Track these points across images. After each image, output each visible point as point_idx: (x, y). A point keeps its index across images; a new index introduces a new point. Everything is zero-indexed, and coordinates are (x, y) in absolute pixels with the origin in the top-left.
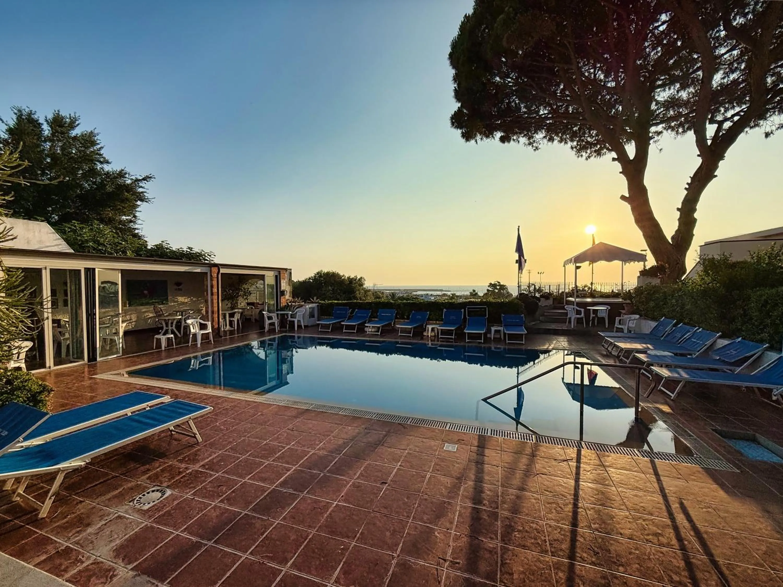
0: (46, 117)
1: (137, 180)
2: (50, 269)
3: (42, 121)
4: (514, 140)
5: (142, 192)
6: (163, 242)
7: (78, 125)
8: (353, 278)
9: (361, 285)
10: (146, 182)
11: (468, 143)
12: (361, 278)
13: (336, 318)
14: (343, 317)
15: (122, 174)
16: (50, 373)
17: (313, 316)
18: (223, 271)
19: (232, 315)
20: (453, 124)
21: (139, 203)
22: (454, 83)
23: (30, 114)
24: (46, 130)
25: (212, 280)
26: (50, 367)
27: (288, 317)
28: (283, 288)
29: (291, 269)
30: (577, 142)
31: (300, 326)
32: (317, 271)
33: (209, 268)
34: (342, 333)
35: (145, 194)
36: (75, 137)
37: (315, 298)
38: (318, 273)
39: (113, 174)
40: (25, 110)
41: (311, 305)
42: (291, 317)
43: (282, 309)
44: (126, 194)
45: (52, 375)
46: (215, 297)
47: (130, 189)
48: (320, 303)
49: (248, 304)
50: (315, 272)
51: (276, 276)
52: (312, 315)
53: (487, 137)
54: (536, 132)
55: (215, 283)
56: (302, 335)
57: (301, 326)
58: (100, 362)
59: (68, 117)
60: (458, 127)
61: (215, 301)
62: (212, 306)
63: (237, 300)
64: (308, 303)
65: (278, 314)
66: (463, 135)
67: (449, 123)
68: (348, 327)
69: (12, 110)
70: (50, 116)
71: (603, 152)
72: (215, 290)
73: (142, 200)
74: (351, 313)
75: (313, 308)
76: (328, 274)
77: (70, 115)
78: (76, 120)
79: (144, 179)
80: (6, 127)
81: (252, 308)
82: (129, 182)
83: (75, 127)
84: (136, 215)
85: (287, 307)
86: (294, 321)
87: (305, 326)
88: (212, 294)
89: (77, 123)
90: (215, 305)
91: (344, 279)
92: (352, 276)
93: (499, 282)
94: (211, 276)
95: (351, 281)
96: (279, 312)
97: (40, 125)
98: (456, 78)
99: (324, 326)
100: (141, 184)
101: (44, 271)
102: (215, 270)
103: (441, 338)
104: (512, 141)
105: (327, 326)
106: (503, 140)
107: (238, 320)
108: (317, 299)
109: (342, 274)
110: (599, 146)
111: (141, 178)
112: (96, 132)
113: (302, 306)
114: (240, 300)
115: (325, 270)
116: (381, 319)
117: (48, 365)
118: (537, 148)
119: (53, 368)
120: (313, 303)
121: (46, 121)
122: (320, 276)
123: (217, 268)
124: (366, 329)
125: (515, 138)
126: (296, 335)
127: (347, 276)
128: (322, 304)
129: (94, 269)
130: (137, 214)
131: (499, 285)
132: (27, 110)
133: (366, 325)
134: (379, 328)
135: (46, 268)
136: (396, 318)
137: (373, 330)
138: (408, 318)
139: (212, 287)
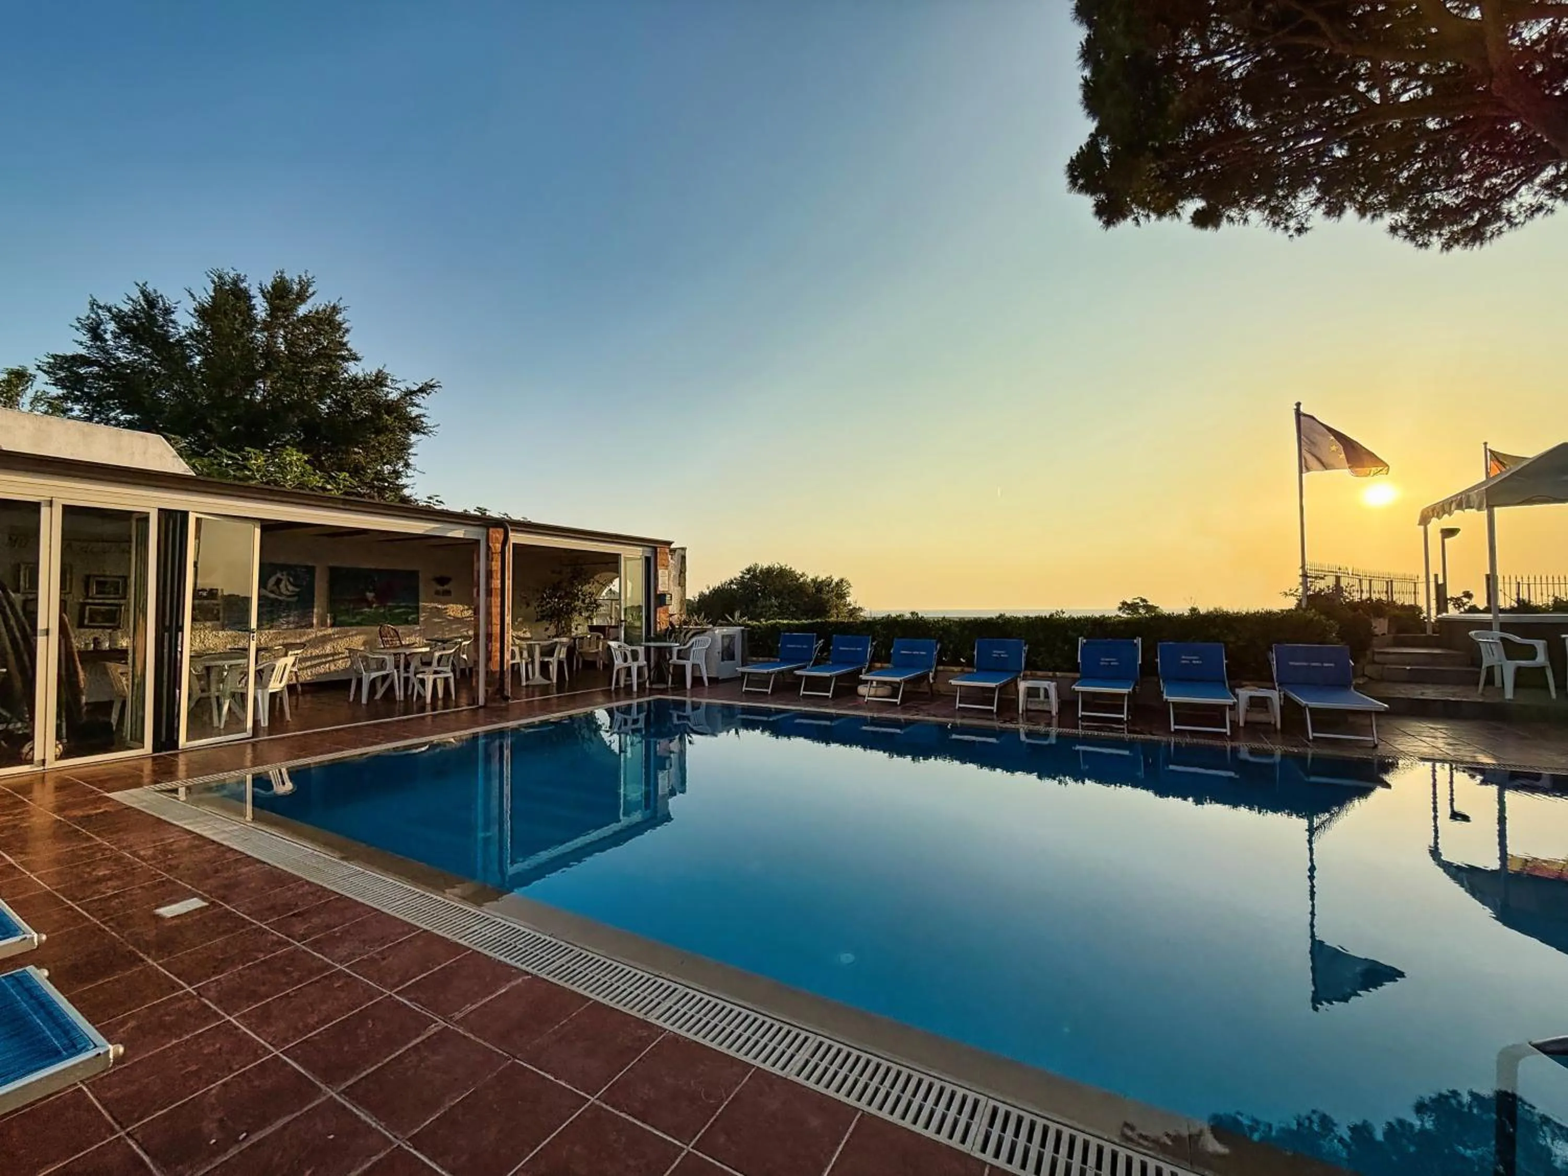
0: (261, 285)
1: (410, 393)
2: (65, 507)
3: (254, 291)
4: (1231, 219)
5: (419, 416)
6: (430, 498)
7: (313, 294)
8: (822, 582)
9: (842, 596)
10: (424, 395)
11: (1112, 229)
12: (842, 581)
13: (785, 661)
14: (802, 658)
15: (380, 380)
16: (43, 778)
17: (732, 657)
18: (515, 538)
19: (549, 651)
20: (1073, 180)
21: (413, 437)
22: (1085, 66)
23: (235, 283)
24: (261, 309)
25: (489, 559)
26: (43, 762)
27: (671, 658)
28: (661, 589)
29: (684, 549)
30: (1410, 213)
31: (697, 681)
32: (747, 567)
33: (482, 530)
34: (797, 699)
35: (422, 419)
36: (306, 316)
37: (737, 614)
38: (749, 571)
39: (365, 380)
40: (228, 274)
41: (726, 630)
42: (679, 658)
43: (660, 637)
44: (386, 417)
45: (50, 784)
46: (496, 601)
47: (393, 408)
48: (747, 626)
49: (592, 628)
50: (743, 569)
51: (648, 560)
52: (728, 654)
53: (1161, 214)
54: (1292, 193)
55: (496, 565)
56: (704, 701)
57: (701, 678)
58: (185, 751)
59: (297, 280)
60: (1087, 188)
61: (496, 610)
62: (489, 623)
63: (571, 620)
64: (721, 625)
65: (648, 649)
66: (1100, 211)
67: (1065, 180)
68: (813, 683)
69: (208, 276)
70: (268, 285)
71: (1489, 229)
72: (496, 583)
73: (416, 431)
74: (822, 650)
75: (731, 637)
76: (769, 571)
77: (300, 277)
78: (309, 286)
79: (421, 390)
80: (194, 304)
81: (598, 638)
82: (394, 396)
83: (308, 297)
84: (410, 461)
85: (672, 632)
86: (684, 666)
87: (709, 678)
88: (489, 592)
89: (311, 290)
90: (496, 620)
91: (805, 583)
92: (822, 577)
93: (1143, 600)
94: (488, 548)
95: (820, 586)
96: (652, 644)
97: (250, 298)
98: (1089, 53)
99: (755, 680)
100: (417, 401)
101: (45, 511)
102: (497, 534)
103: (1084, 718)
104: (1224, 221)
105: (762, 681)
106: (1202, 219)
107: (560, 663)
108: (741, 616)
109: (799, 572)
110: (1477, 216)
111: (415, 388)
112: (342, 305)
113: (704, 631)
114: (577, 619)
115: (764, 564)
116: (902, 665)
117: (38, 756)
118: (1301, 230)
119: (53, 764)
120: (730, 624)
121: (262, 291)
122: (754, 577)
123: (501, 530)
124: (862, 690)
125: (1232, 214)
126: (688, 700)
127: (810, 577)
128: (753, 627)
129: (185, 514)
130: (412, 460)
131: (1144, 607)
132: (232, 274)
133: (863, 677)
134: (895, 688)
135: (51, 504)
136: (940, 662)
137: (881, 691)
138: (970, 663)
139: (489, 574)
